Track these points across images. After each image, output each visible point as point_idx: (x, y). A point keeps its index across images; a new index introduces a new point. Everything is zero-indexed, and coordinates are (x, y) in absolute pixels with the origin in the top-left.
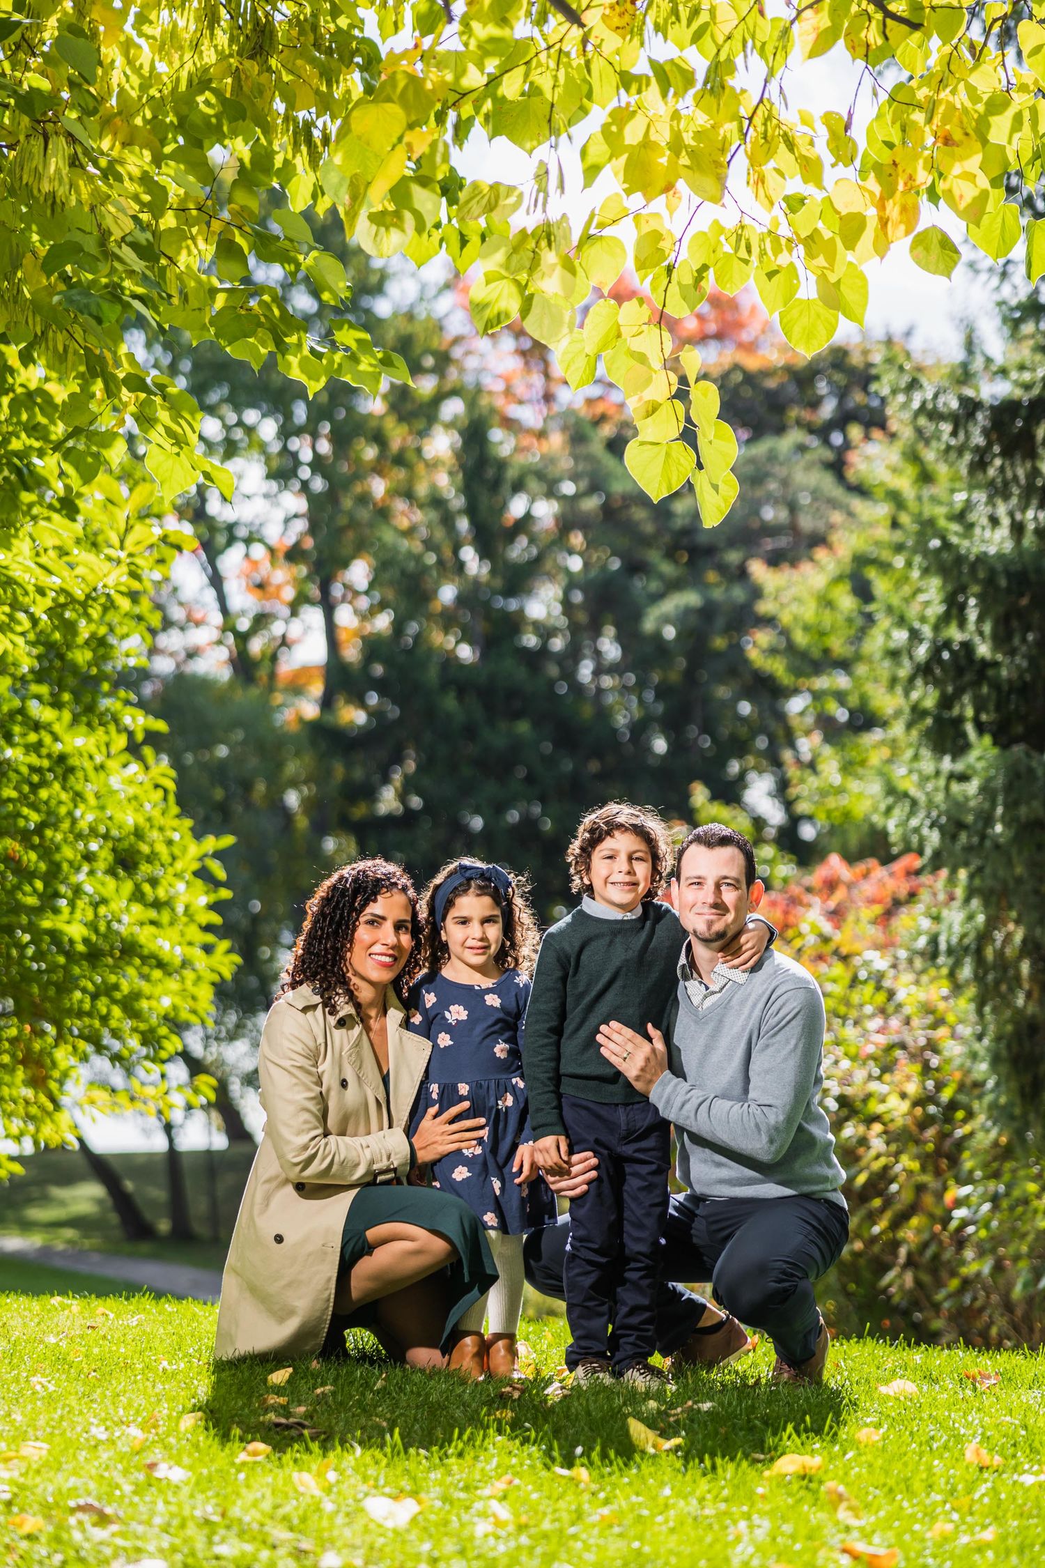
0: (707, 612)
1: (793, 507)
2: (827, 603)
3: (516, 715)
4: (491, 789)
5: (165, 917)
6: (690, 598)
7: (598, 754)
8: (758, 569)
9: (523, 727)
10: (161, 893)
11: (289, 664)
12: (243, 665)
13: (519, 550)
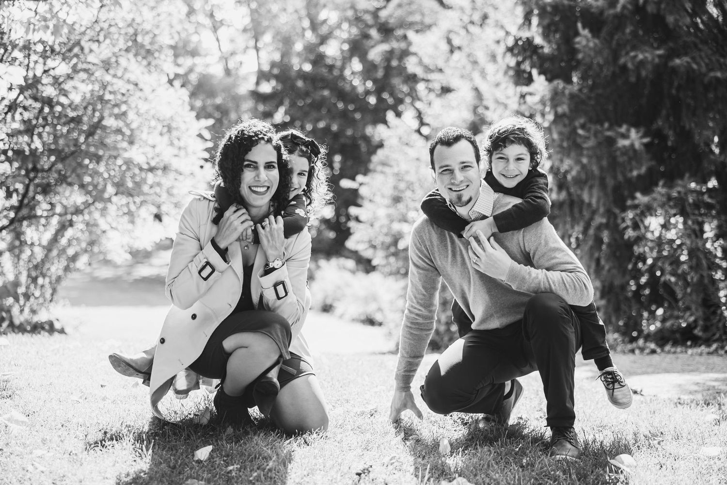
0: (391, 52)
1: (423, 15)
2: (436, 47)
3: (323, 88)
4: (314, 114)
5: (182, 153)
6: (385, 47)
7: (353, 101)
8: (411, 35)
9: (326, 93)
10: (182, 144)
11: (243, 71)
12: (228, 72)
13: (324, 30)
